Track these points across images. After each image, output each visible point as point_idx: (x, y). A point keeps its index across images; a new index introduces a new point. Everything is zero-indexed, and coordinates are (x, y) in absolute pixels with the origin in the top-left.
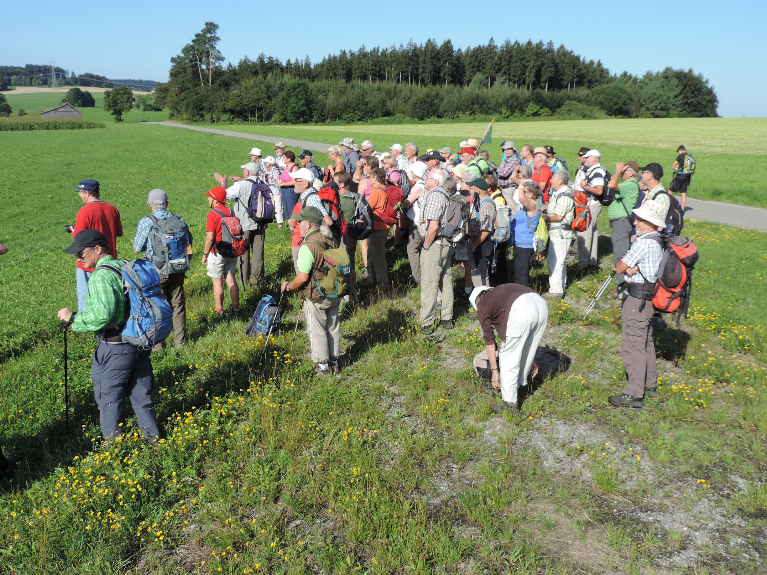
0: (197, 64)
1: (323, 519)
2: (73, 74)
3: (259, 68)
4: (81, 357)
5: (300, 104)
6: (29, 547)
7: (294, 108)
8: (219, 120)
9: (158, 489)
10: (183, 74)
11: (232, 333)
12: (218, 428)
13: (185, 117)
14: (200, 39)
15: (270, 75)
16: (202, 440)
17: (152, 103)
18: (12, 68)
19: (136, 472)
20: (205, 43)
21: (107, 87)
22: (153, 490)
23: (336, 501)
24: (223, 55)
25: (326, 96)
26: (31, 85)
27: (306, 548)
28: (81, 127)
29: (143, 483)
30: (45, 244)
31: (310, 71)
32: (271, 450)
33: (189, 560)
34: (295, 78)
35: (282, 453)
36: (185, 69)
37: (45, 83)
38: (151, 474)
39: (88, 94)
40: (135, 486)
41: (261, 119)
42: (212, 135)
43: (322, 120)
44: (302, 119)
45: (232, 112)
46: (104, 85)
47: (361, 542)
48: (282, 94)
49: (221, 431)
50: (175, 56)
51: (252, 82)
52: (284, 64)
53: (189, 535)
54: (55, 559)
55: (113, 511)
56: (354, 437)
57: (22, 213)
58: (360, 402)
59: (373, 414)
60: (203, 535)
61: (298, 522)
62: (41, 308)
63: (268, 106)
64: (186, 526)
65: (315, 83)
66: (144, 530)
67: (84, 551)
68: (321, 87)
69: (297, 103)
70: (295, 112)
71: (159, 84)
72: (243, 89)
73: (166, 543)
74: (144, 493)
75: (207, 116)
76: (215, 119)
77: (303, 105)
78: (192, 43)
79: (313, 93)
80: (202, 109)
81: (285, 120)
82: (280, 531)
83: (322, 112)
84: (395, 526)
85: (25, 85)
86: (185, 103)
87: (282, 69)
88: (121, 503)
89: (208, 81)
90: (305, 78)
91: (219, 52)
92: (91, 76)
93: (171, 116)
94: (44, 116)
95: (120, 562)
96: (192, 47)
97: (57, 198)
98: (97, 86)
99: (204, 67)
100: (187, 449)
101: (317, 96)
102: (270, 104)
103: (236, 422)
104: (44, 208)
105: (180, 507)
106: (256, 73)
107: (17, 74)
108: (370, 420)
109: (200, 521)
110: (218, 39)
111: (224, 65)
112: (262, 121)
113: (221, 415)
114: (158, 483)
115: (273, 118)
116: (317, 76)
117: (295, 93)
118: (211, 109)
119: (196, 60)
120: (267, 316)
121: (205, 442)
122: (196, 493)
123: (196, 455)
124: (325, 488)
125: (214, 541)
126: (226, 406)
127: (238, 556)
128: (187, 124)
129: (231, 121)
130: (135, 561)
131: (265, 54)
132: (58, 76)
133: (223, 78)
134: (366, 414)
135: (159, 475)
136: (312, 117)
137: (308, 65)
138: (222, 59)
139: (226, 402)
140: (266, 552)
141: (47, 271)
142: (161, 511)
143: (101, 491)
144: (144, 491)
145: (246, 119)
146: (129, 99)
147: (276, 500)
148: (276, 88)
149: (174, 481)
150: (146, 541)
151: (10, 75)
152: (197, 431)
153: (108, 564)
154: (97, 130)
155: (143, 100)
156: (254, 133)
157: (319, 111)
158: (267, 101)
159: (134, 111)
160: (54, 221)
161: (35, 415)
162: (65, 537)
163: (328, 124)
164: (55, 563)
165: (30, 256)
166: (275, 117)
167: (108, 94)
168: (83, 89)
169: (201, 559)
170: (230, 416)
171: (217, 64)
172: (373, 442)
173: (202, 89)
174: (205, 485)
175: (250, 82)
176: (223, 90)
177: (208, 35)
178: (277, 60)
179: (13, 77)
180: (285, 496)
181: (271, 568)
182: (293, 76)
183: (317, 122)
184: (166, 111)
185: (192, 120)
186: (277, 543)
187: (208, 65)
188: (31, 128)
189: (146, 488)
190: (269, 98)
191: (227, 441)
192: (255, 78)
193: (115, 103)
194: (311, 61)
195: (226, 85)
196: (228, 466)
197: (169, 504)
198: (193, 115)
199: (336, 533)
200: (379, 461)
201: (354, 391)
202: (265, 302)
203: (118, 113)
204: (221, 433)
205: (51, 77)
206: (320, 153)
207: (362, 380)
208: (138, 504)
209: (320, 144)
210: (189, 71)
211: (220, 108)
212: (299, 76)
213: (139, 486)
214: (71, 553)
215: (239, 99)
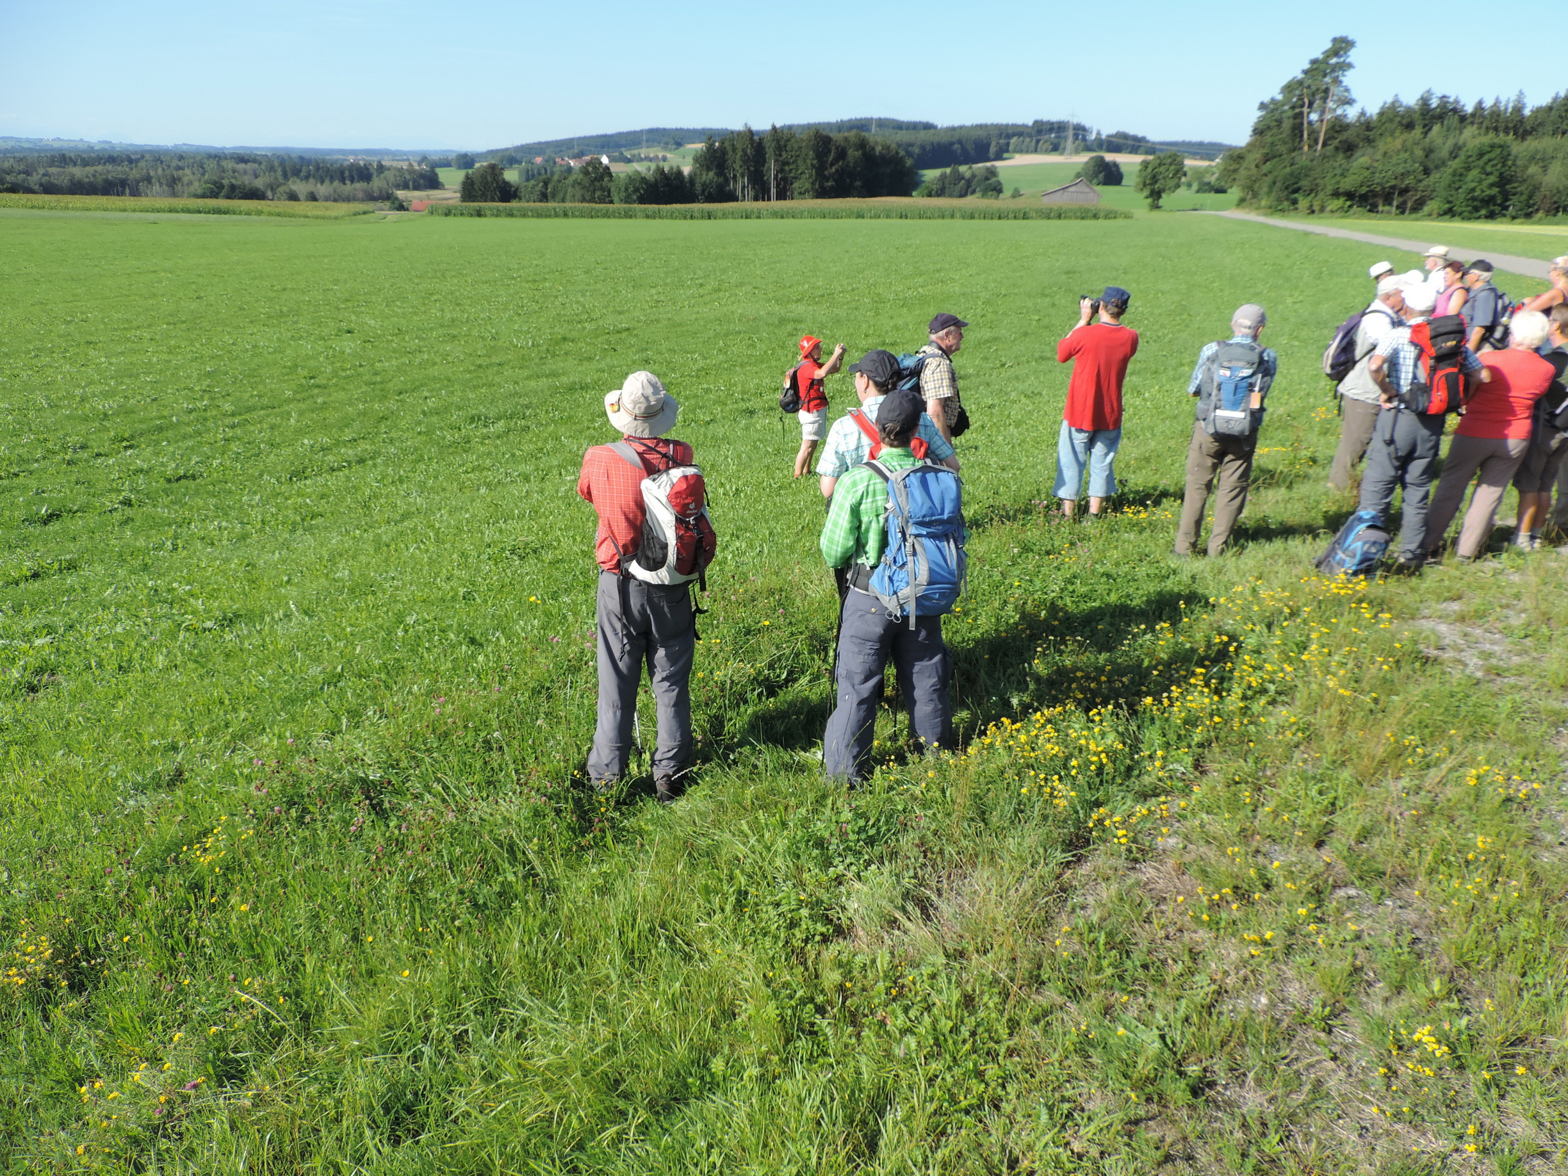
0: (1302, 113)
1: (1399, 903)
2: (1099, 133)
3: (1417, 116)
4: (1048, 553)
5: (1486, 183)
6: (943, 791)
7: (1473, 190)
8: (1322, 209)
9: (1129, 769)
10: (1275, 131)
11: (1291, 561)
12: (1241, 705)
13: (1263, 203)
14: (1318, 68)
15: (1436, 128)
16: (1212, 716)
17: (1213, 179)
18: (1014, 126)
19: (1103, 735)
20: (1325, 75)
21: (1147, 153)
22: (1122, 768)
23: (1431, 882)
24: (1354, 95)
25: (1545, 169)
26: (1036, 151)
27: (1358, 937)
28: (1095, 216)
29: (1112, 754)
30: (1021, 387)
31: (1522, 120)
32: (1325, 763)
33: (1159, 887)
34: (1486, 133)
35: (1346, 774)
36: (1279, 122)
37: (1055, 148)
38: (1124, 744)
39: (1116, 165)
40: (1097, 754)
41: (1402, 209)
42: (1307, 234)
43: (1527, 214)
44: (1483, 212)
45: (1350, 196)
46: (1142, 150)
47: (1466, 964)
48: (1455, 164)
49: (1245, 711)
50: (1266, 99)
51: (1398, 143)
52: (1469, 108)
53: (1164, 851)
54: (972, 819)
55: (1060, 779)
56: (1490, 784)
57: (995, 339)
58: (1512, 727)
59: (1537, 754)
60: (1187, 858)
61: (1352, 892)
62: (1005, 475)
63: (1421, 186)
64: (1162, 835)
65: (1526, 143)
66: (1100, 821)
67: (1012, 822)
68: (1537, 152)
69: (1480, 181)
70: (1474, 199)
71: (1230, 148)
72: (1379, 156)
73: (1130, 851)
74: (1109, 768)
75: (1303, 203)
76: (1316, 208)
77: (1492, 185)
78: (1300, 76)
79: (1519, 163)
80: (1296, 191)
81: (1450, 213)
82: (1317, 895)
83: (1530, 197)
84: (1543, 960)
85: (1027, 152)
86: (1269, 179)
87: (1463, 119)
88: (1073, 772)
89: (1316, 141)
90: (1508, 134)
91: (1347, 90)
92: (1124, 136)
93: (1241, 202)
94: (1045, 200)
95: (1058, 853)
96: (1300, 83)
97: (1046, 321)
98: (1131, 152)
99: (1314, 117)
100: (1186, 722)
101: (1526, 167)
102: (1425, 183)
103: (1273, 702)
104: (1026, 334)
105: (1160, 806)
106: (1410, 126)
107: (1020, 134)
108: (1527, 763)
109: (1186, 838)
110: (1350, 66)
111: (1352, 113)
112: (1403, 213)
113: (1250, 687)
114: (1132, 759)
115: (1426, 209)
116: (1533, 129)
117: (1481, 163)
118: (1313, 191)
119: (1302, 106)
120: (1359, 544)
121: (1216, 719)
122: (1187, 792)
123: (1198, 734)
124: (1414, 853)
125: (1204, 872)
126: (1260, 673)
127: (1238, 909)
128: (1266, 215)
129: (1345, 211)
130: (1079, 859)
131: (1434, 90)
132: (1076, 137)
133: (1344, 136)
134: (1523, 750)
135: (1135, 748)
136: (1506, 208)
137: (1518, 109)
138: (1350, 102)
139: (1261, 668)
140: (1285, 920)
141: (1018, 424)
142: (1129, 803)
143: (1049, 746)
144: (1110, 765)
145: (1373, 209)
146: (1177, 171)
147: (1319, 845)
148: (1444, 153)
149: (1158, 764)
150: (1100, 838)
151: (1009, 137)
152: (1207, 701)
153: (1041, 851)
154: (1120, 222)
155: (1199, 174)
156: (1385, 234)
157: (1524, 197)
158: (1421, 177)
159: (1182, 191)
160: (1037, 355)
161: (975, 619)
162: (990, 795)
163: (1539, 222)
164: (973, 824)
165: (996, 401)
166: (1431, 206)
167: (1145, 165)
168: (1109, 157)
169: (1179, 893)
170: (1264, 691)
171: (1339, 112)
172: (1526, 803)
173: (1304, 156)
174: (1204, 787)
175: (1394, 142)
176: (1341, 156)
177: (1334, 61)
178: (1457, 101)
179: (1014, 140)
180: (1339, 842)
181: (1290, 946)
182: (1483, 131)
183: (1514, 218)
184: (1235, 193)
185: (1276, 209)
186: (1310, 911)
187: (1323, 112)
188: (1025, 217)
189: (1114, 762)
190: (1427, 172)
191: (1252, 728)
192: (1405, 136)
193: (1154, 179)
194: (1526, 101)
195: (1349, 149)
196: (1248, 766)
197: (1144, 796)
198: (1279, 200)
199: (1419, 933)
200: (1533, 840)
201: (1505, 705)
202: (1361, 520)
203: (1156, 195)
204: (1245, 714)
205: (1066, 138)
206: (1512, 274)
207: (1525, 689)
208: (1098, 780)
209: (1513, 258)
210: (1287, 125)
211: (1329, 189)
212: (1496, 129)
213: (1103, 755)
214: (994, 819)
215: (1367, 173)
